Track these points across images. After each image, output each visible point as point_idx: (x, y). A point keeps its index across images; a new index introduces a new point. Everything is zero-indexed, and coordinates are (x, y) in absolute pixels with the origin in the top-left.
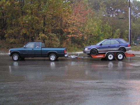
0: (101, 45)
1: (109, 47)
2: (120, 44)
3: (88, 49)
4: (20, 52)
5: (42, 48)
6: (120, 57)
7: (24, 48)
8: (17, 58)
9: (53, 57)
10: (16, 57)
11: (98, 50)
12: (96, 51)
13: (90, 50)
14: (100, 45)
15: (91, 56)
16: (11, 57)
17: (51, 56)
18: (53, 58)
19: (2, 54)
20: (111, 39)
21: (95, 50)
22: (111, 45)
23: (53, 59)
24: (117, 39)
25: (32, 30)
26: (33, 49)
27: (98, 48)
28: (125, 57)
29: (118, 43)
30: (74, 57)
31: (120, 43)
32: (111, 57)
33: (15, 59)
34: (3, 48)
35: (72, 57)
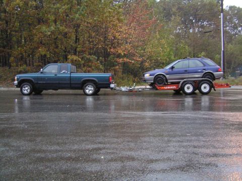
0: (173, 68)
1: (186, 72)
2: (204, 68)
3: (150, 75)
4: (33, 81)
5: (71, 72)
6: (205, 88)
7: (41, 73)
8: (29, 90)
9: (90, 88)
10: (27, 88)
11: (167, 76)
12: (165, 78)
13: (153, 77)
14: (170, 69)
15: (155, 87)
16: (19, 89)
17: (87, 87)
18: (90, 90)
19: (2, 89)
20: (189, 59)
21: (161, 76)
22: (190, 69)
23: (91, 92)
24: (199, 59)
25: (55, 49)
26: (56, 75)
27: (167, 74)
28: (213, 89)
29: (202, 65)
30: (127, 90)
31: (204, 65)
32: (189, 89)
33: (25, 92)
34: (5, 79)
35: (123, 90)
